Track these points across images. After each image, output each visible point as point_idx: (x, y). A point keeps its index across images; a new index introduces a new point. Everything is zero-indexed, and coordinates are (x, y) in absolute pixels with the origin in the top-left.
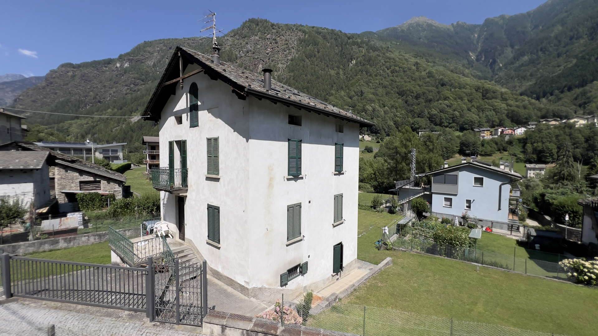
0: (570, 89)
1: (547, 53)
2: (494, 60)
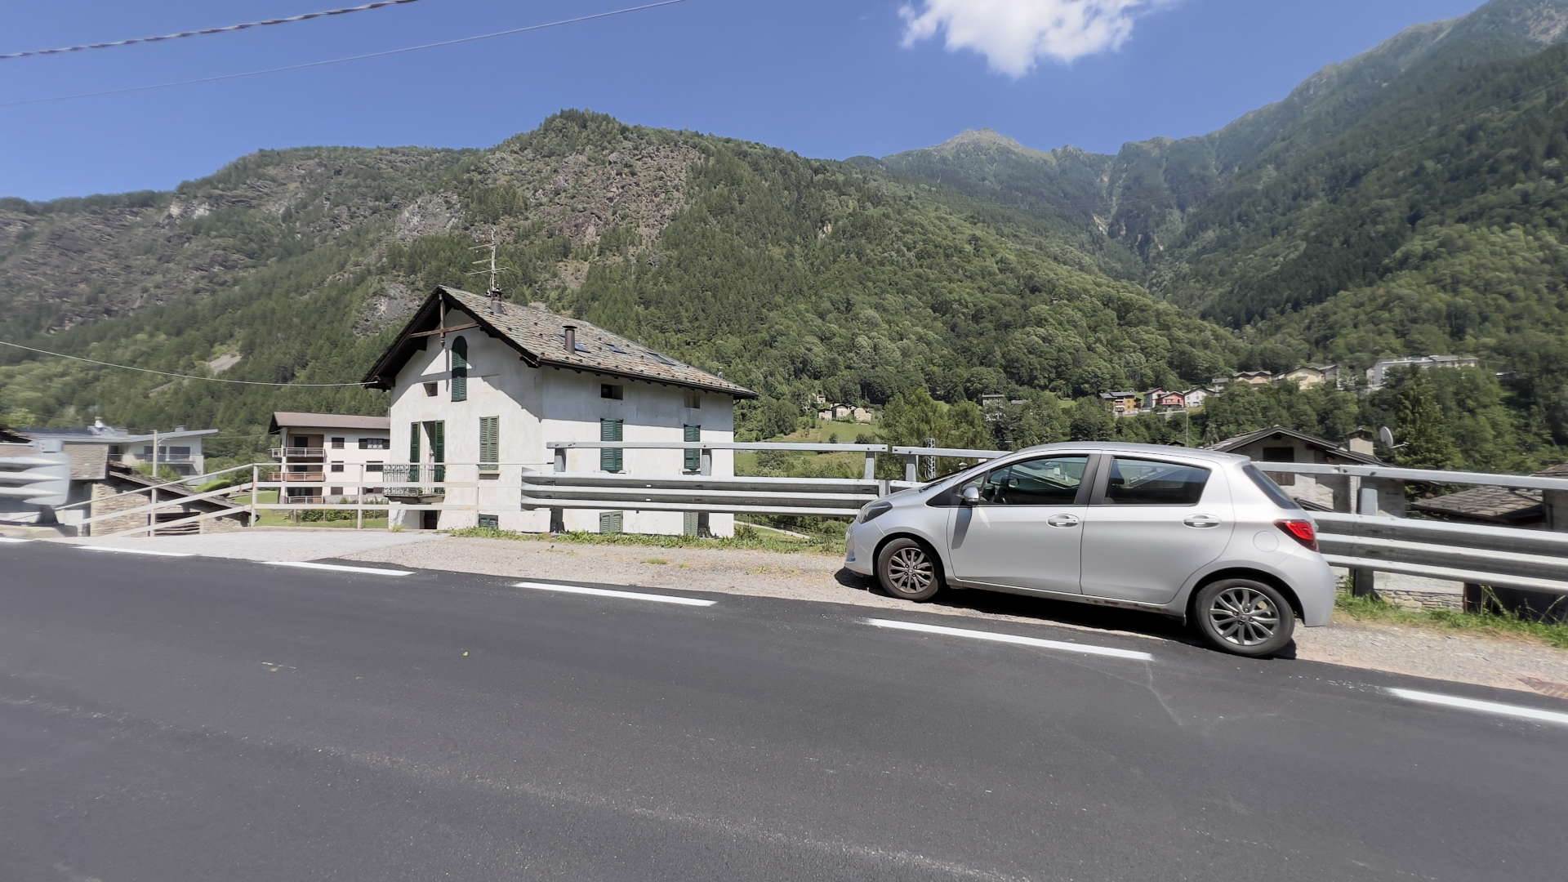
0: (1296, 307)
1: (1252, 225)
2: (1145, 235)
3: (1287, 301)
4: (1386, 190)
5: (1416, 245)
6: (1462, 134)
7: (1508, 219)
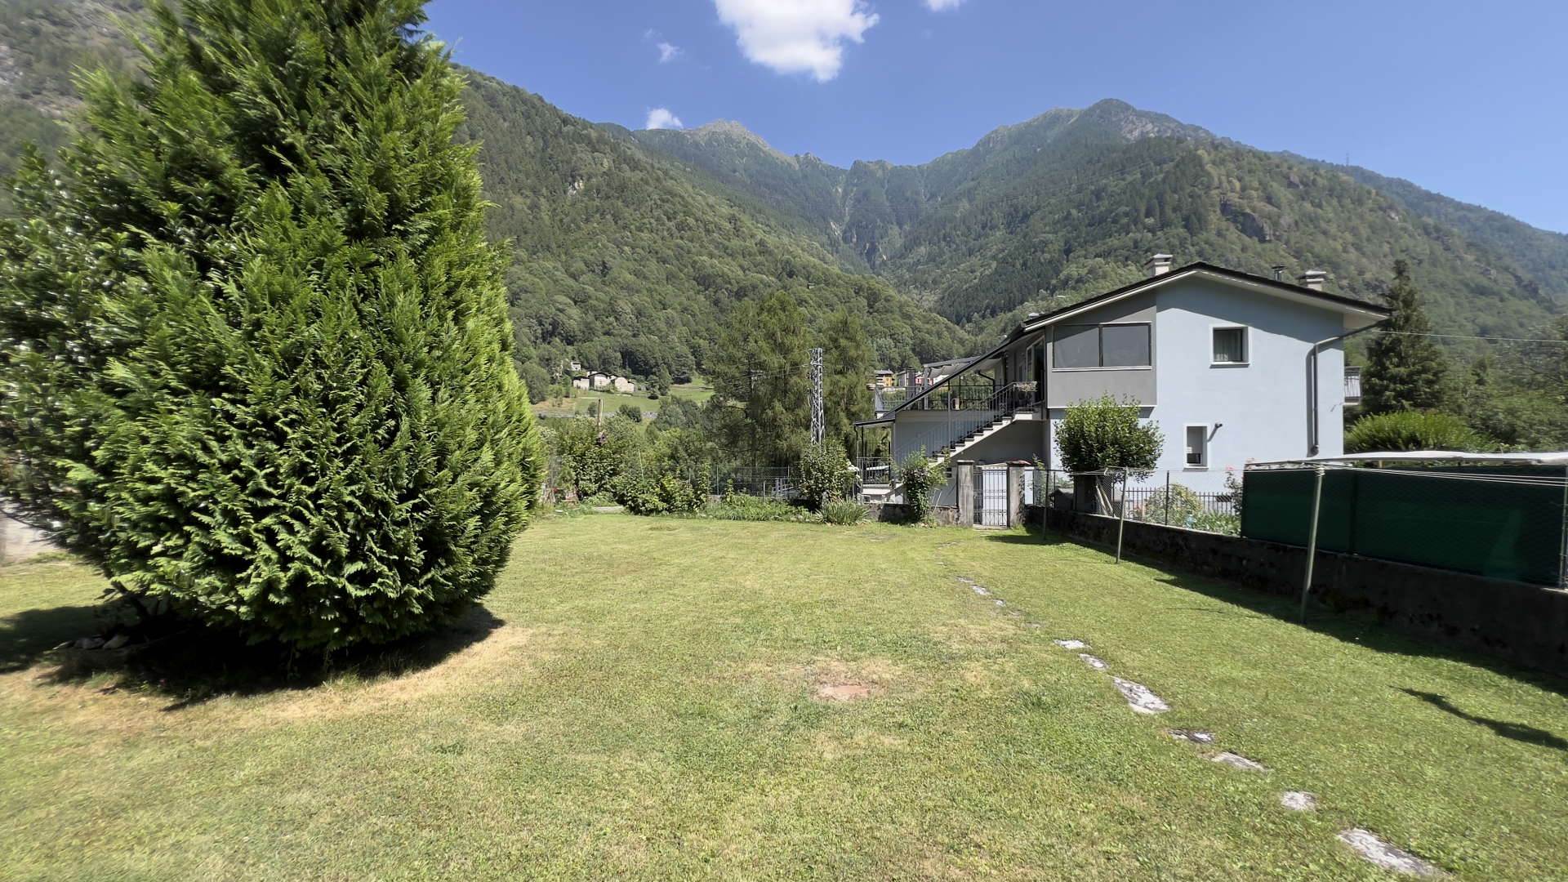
0: (993, 314)
1: (954, 246)
2: (872, 244)
3: (987, 307)
4: (1047, 228)
5: (1072, 270)
6: (1092, 192)
7: (1127, 259)
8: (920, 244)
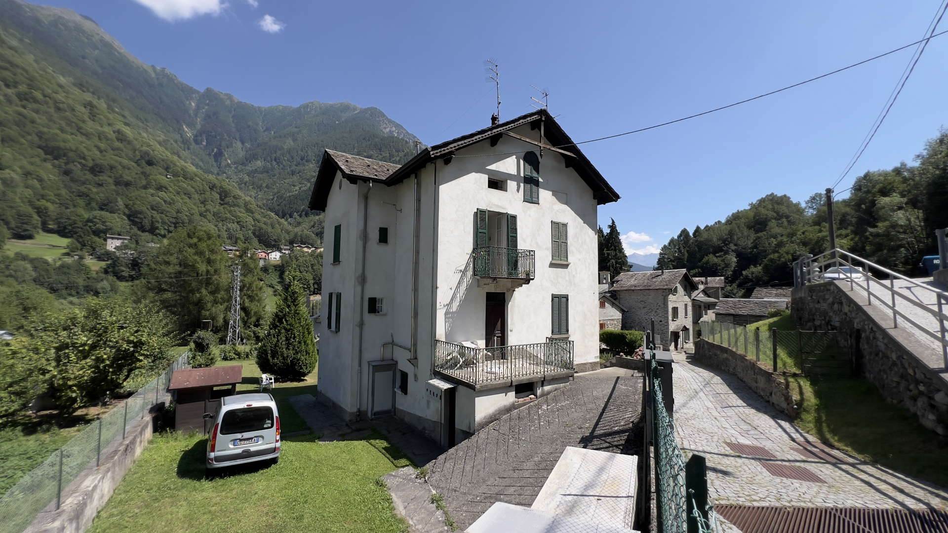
2: (219, 150)
8: (257, 159)
